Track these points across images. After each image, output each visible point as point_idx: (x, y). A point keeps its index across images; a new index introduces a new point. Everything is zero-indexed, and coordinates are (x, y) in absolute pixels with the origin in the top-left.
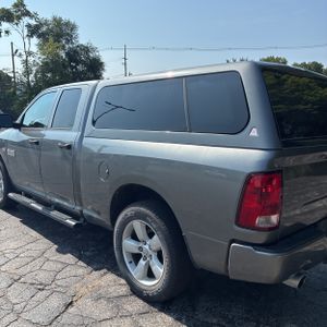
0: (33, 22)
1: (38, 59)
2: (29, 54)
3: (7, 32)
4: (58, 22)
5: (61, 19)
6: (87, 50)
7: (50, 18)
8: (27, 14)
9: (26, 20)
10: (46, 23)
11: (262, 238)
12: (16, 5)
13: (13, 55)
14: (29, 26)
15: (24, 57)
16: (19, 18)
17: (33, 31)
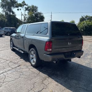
0: (27, 7)
1: (27, 16)
2: (25, 15)
3: (20, 9)
4: (33, 6)
5: (34, 6)
6: (40, 14)
7: (31, 6)
8: (25, 4)
9: (25, 6)
10: (30, 7)
11: (49, 53)
12: (23, 2)
13: (22, 15)
14: (26, 8)
15: (24, 16)
16: (23, 6)
17: (27, 9)
